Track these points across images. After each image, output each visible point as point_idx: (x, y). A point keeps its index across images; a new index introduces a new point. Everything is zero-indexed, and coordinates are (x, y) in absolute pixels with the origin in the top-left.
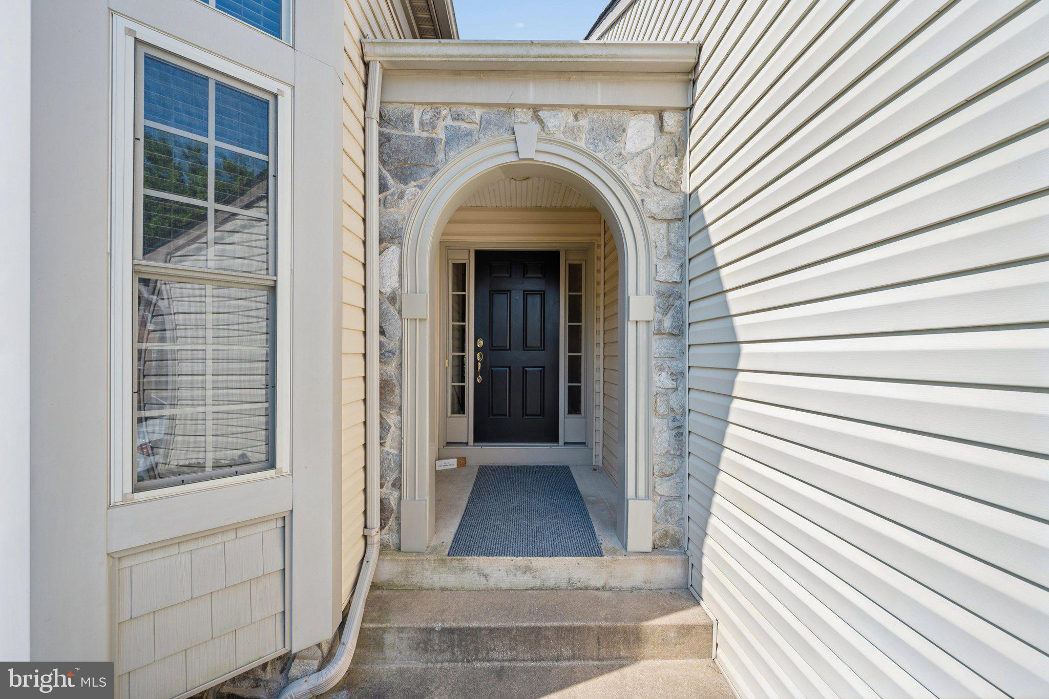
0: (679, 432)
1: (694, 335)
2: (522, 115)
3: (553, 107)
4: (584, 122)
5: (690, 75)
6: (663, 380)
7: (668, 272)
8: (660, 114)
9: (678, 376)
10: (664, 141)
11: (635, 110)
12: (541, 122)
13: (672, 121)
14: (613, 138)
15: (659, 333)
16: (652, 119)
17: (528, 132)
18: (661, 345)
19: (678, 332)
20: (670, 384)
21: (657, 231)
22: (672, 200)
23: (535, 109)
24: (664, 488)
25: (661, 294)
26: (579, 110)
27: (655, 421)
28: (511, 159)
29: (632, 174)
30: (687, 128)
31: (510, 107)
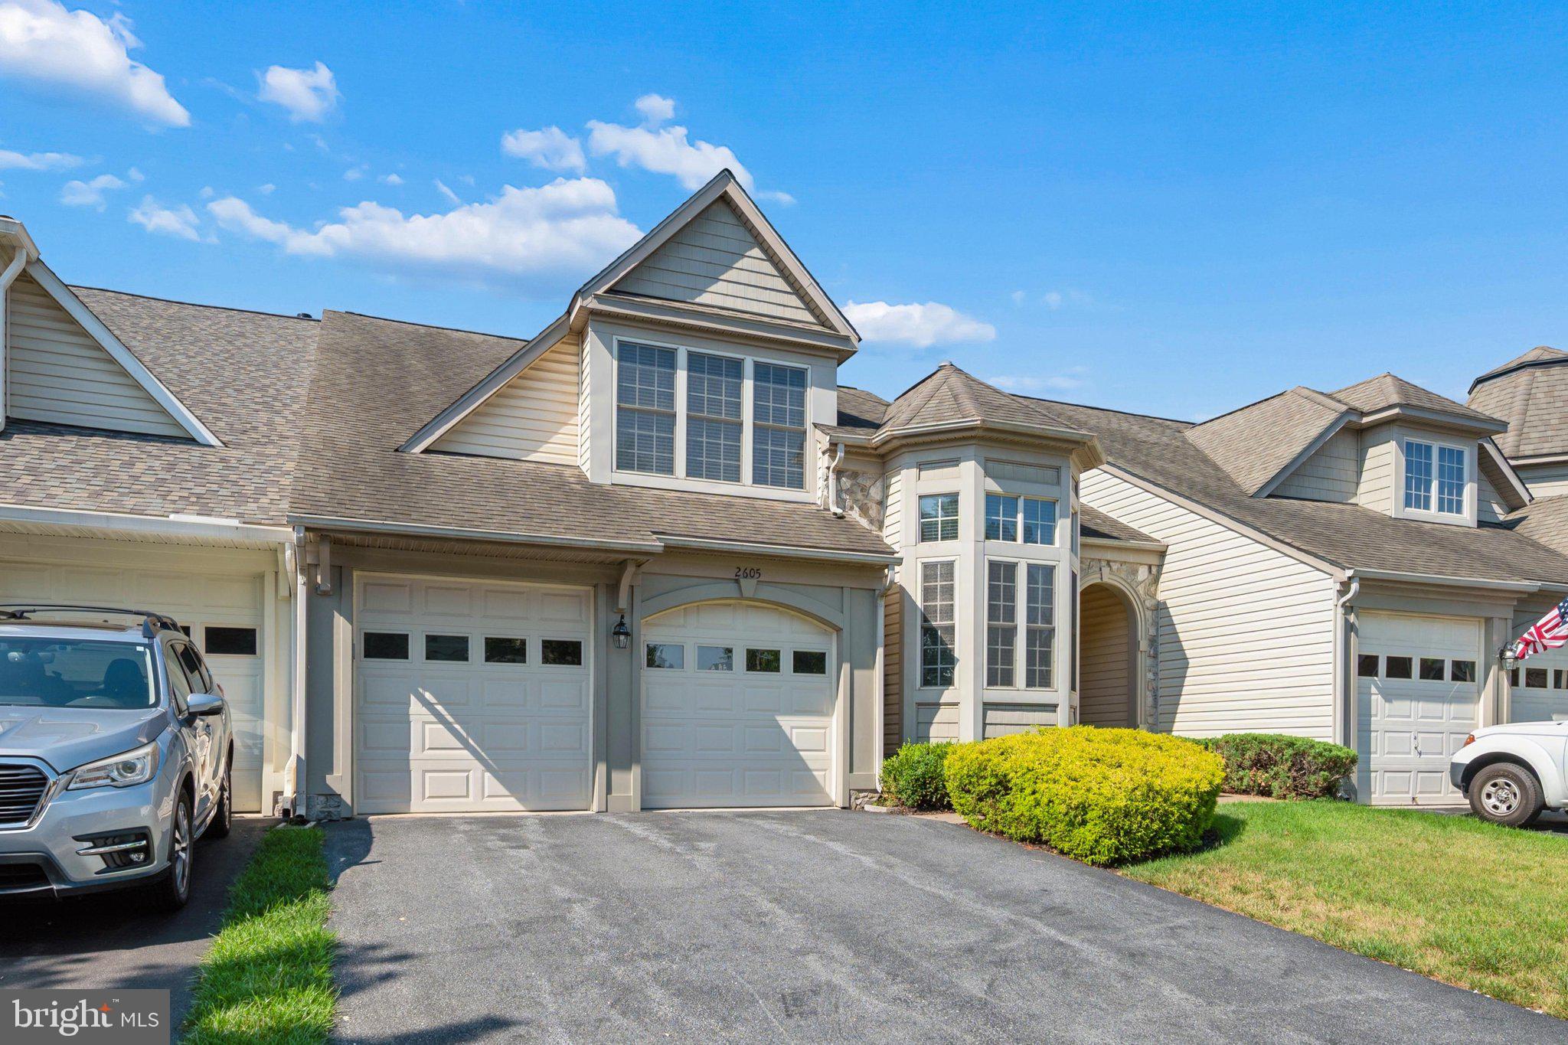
0: (1155, 698)
1: (1161, 657)
2: (1104, 563)
3: (1115, 561)
4: (1124, 567)
5: (1162, 554)
6: (1150, 676)
7: (1152, 632)
8: (1150, 567)
9: (1156, 674)
10: (1151, 577)
11: (1141, 564)
12: (1110, 567)
13: (1154, 570)
14: (1134, 574)
15: (1149, 656)
16: (1147, 567)
17: (1106, 570)
18: (1149, 661)
19: (1155, 657)
20: (1152, 677)
21: (1149, 614)
22: (1154, 602)
23: (1108, 562)
24: (1150, 720)
25: (1150, 640)
26: (1122, 563)
27: (1148, 693)
28: (1099, 581)
29: (1141, 590)
30: (1159, 573)
31: (1100, 560)
